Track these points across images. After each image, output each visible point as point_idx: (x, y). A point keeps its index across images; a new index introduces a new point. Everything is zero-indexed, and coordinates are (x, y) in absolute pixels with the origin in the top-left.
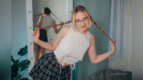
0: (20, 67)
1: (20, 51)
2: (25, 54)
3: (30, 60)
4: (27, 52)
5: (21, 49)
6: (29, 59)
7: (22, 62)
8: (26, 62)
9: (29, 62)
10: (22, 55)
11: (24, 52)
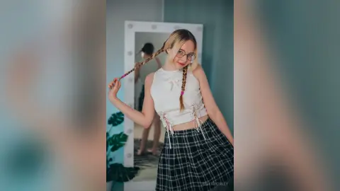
0: (111, 145)
1: (111, 118)
2: (120, 123)
3: (127, 134)
4: (123, 119)
5: (114, 115)
6: (125, 133)
7: (113, 136)
8: (121, 137)
9: (125, 138)
10: (114, 125)
11: (119, 119)
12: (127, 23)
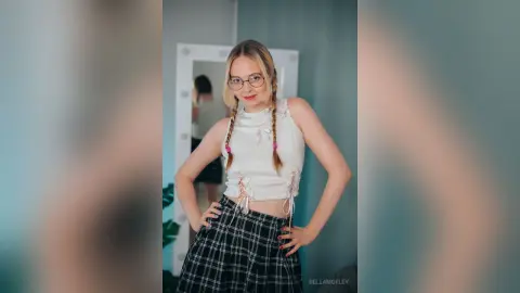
3: (178, 222)
9: (175, 228)
11: (165, 200)
12: (180, 47)
